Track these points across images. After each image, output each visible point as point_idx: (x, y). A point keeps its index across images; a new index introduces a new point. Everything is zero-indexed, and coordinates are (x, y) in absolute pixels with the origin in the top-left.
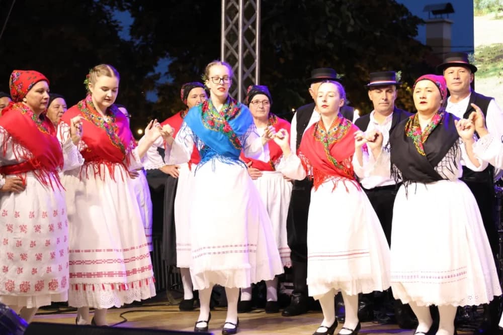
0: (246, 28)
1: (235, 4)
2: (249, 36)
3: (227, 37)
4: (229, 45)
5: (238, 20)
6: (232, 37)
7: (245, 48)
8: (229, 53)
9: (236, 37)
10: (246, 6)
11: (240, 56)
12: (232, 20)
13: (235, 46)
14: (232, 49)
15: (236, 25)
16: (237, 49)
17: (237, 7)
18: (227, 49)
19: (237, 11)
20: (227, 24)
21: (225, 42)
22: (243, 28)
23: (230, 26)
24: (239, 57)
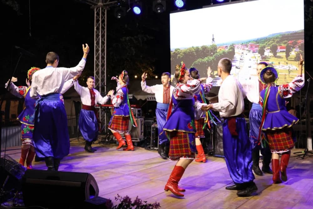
0: (102, 55)
2: (103, 58)
3: (96, 58)
4: (97, 61)
5: (99, 53)
6: (98, 58)
7: (101, 62)
9: (99, 58)
10: (102, 49)
11: (100, 64)
12: (98, 53)
13: (98, 61)
14: (98, 62)
15: (99, 54)
16: (99, 62)
18: (96, 62)
19: (99, 50)
20: (96, 54)
21: (95, 60)
22: (101, 55)
23: (97, 55)
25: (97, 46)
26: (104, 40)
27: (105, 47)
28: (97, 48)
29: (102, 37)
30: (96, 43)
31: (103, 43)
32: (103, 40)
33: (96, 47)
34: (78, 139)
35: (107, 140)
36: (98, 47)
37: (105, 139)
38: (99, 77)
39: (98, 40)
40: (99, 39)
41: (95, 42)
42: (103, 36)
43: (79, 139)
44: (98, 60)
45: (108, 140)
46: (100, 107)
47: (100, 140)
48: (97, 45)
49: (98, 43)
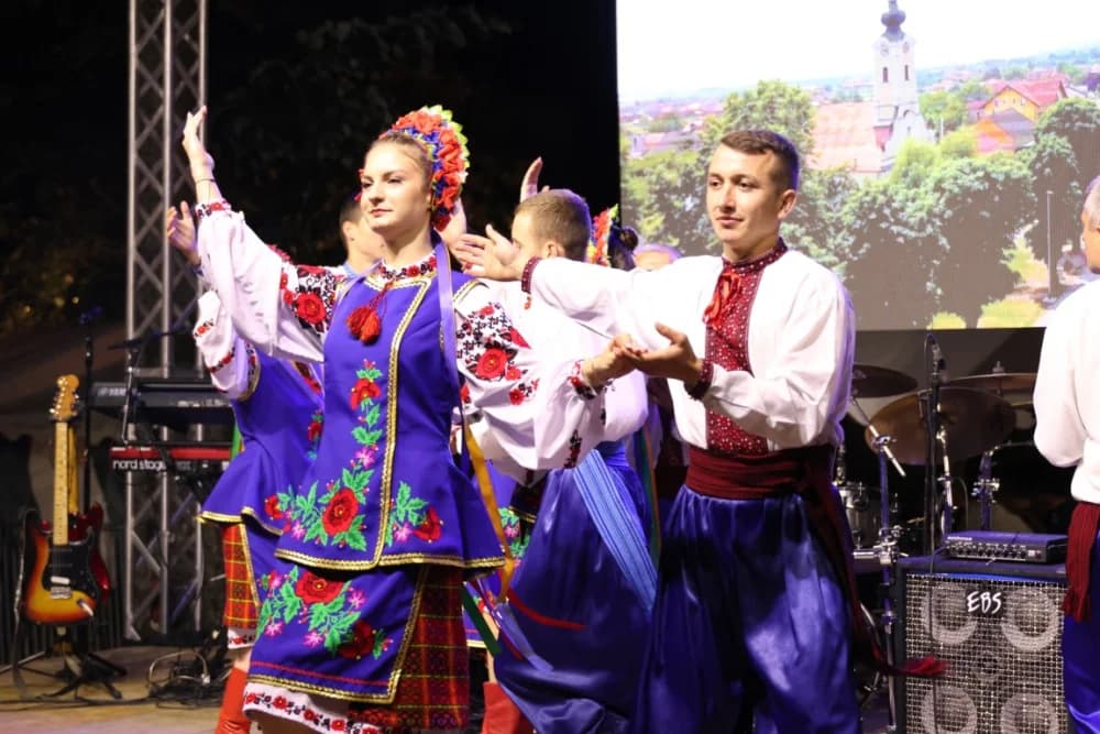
1: (156, 86)
3: (141, 152)
4: (144, 167)
5: (161, 121)
8: (144, 185)
9: (159, 154)
10: (178, 92)
11: (166, 190)
12: (150, 118)
13: (156, 169)
14: (151, 176)
15: (160, 128)
16: (160, 176)
17: (161, 93)
18: (140, 176)
19: (160, 101)
20: (140, 127)
21: (136, 160)
23: (147, 131)
24: (164, 192)
25: (149, 76)
26: (195, 36)
27: (196, 79)
28: (145, 88)
29: (176, 15)
30: (141, 56)
31: (185, 54)
32: (187, 37)
33: (140, 80)
34: (17, 668)
35: (206, 680)
36: (151, 82)
37: (196, 669)
38: (159, 272)
39: (150, 33)
40: (160, 33)
41: (133, 49)
42: (184, 11)
43: (22, 672)
44: (150, 166)
45: (212, 678)
46: (161, 466)
47: (162, 678)
48: (145, 71)
49: (151, 56)
